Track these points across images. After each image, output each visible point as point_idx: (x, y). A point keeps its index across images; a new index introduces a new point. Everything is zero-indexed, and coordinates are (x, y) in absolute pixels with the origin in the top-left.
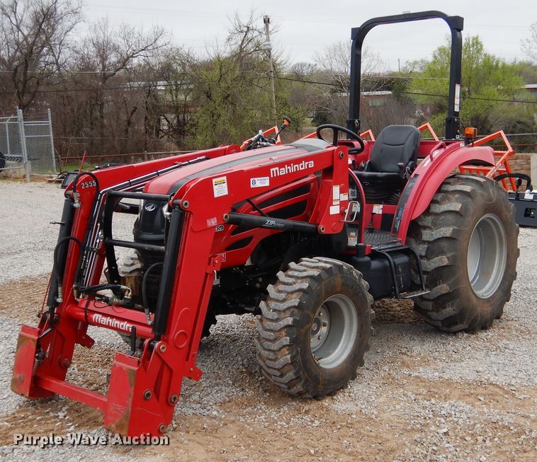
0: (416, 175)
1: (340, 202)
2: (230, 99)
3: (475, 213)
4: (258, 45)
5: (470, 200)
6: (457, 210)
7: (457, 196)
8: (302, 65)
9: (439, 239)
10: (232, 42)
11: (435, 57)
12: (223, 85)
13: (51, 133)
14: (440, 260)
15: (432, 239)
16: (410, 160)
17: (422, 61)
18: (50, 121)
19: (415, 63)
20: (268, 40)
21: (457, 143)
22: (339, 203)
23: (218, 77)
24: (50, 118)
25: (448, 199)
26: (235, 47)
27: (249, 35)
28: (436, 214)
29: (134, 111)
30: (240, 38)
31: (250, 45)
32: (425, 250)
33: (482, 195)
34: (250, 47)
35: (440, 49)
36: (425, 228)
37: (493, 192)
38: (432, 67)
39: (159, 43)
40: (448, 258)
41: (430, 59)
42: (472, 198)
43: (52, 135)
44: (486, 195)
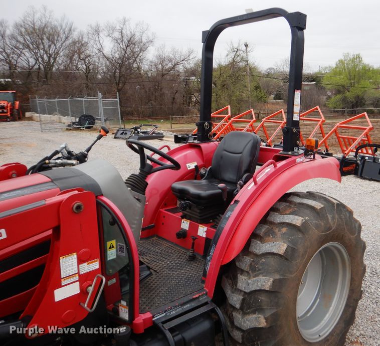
0: (237, 202)
1: (80, 276)
2: (225, 86)
3: (306, 252)
4: (242, 58)
5: (300, 235)
6: (281, 252)
7: (284, 230)
8: (272, 69)
9: (256, 291)
10: (228, 57)
11: (337, 65)
12: (221, 79)
13: (119, 105)
14: (257, 319)
15: (247, 291)
16: (246, 172)
17: (330, 67)
18: (118, 99)
19: (326, 68)
20: (247, 56)
21: (293, 158)
22: (77, 278)
23: (219, 75)
24: (118, 97)
25: (273, 233)
26: (231, 60)
27: (238, 53)
28: (256, 255)
29: (176, 92)
30: (232, 55)
31: (238, 58)
32: (239, 302)
33: (317, 227)
34: (238, 59)
35: (339, 61)
36: (242, 272)
37: (333, 218)
38: (335, 70)
39: (191, 57)
40: (265, 319)
41: (334, 66)
42: (303, 233)
43: (119, 107)
44: (323, 224)
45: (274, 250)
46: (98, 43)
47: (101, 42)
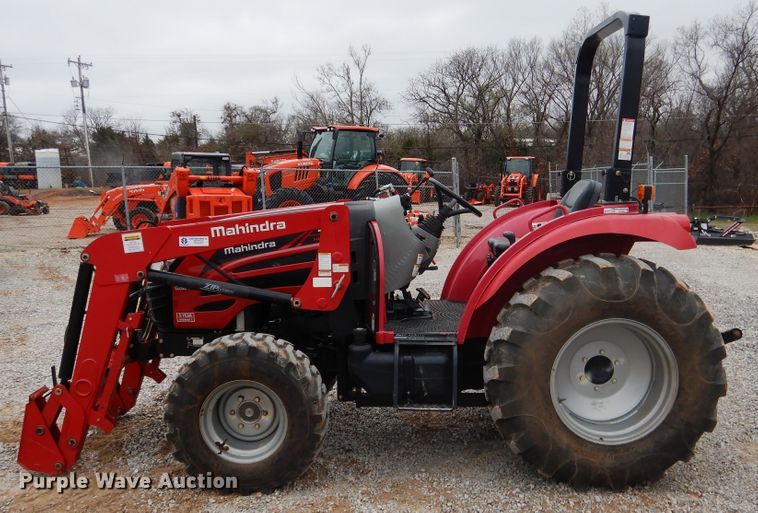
1: (333, 273)
6: (530, 304)
9: (498, 341)
13: (687, 180)
14: (493, 371)
15: (493, 341)
18: (686, 168)
22: (330, 274)
40: (499, 370)
42: (566, 290)
43: (687, 183)
44: (604, 288)
45: (525, 302)
46: (692, 61)
47: (699, 58)
